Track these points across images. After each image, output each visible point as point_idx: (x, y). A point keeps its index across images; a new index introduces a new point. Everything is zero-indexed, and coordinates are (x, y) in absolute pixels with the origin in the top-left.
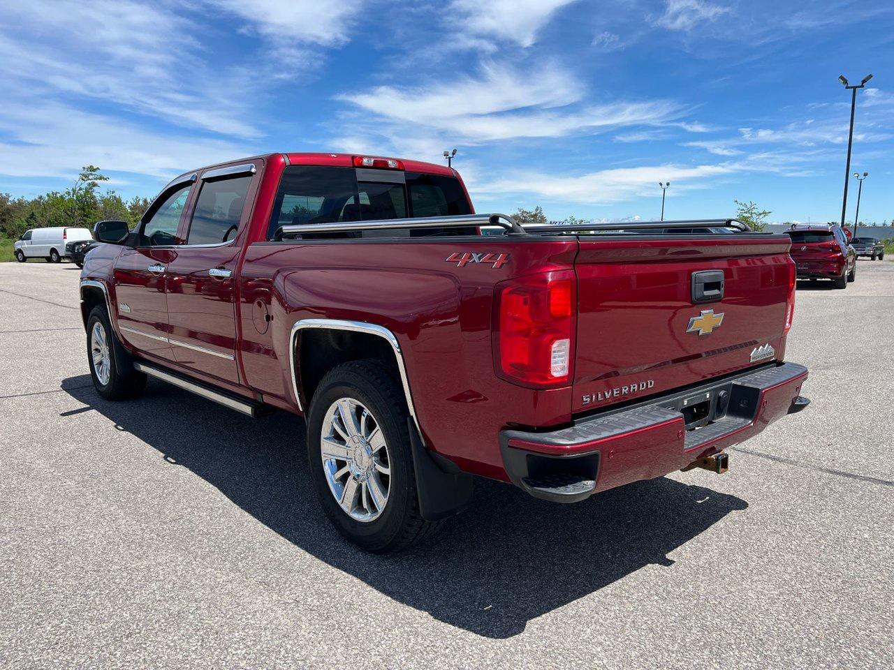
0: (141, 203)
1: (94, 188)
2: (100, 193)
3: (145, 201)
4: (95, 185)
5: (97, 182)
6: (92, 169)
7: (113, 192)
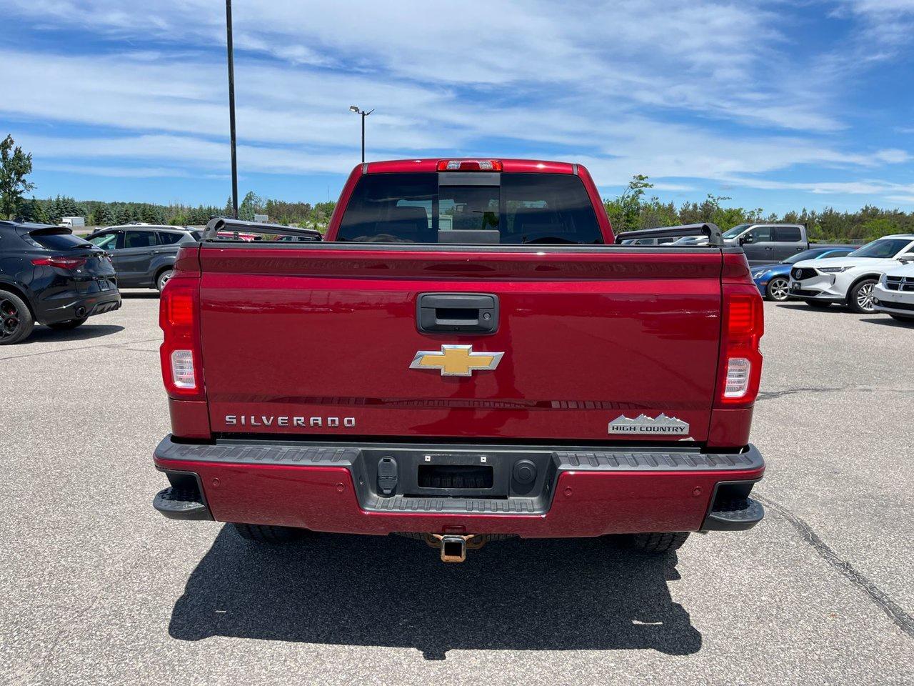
0: (691, 207)
1: (640, 195)
2: (644, 200)
3: (695, 206)
4: (640, 192)
5: (643, 189)
6: (641, 178)
7: (657, 199)
